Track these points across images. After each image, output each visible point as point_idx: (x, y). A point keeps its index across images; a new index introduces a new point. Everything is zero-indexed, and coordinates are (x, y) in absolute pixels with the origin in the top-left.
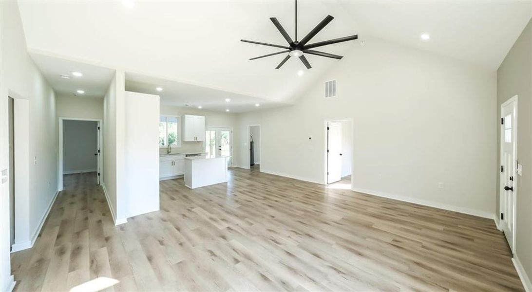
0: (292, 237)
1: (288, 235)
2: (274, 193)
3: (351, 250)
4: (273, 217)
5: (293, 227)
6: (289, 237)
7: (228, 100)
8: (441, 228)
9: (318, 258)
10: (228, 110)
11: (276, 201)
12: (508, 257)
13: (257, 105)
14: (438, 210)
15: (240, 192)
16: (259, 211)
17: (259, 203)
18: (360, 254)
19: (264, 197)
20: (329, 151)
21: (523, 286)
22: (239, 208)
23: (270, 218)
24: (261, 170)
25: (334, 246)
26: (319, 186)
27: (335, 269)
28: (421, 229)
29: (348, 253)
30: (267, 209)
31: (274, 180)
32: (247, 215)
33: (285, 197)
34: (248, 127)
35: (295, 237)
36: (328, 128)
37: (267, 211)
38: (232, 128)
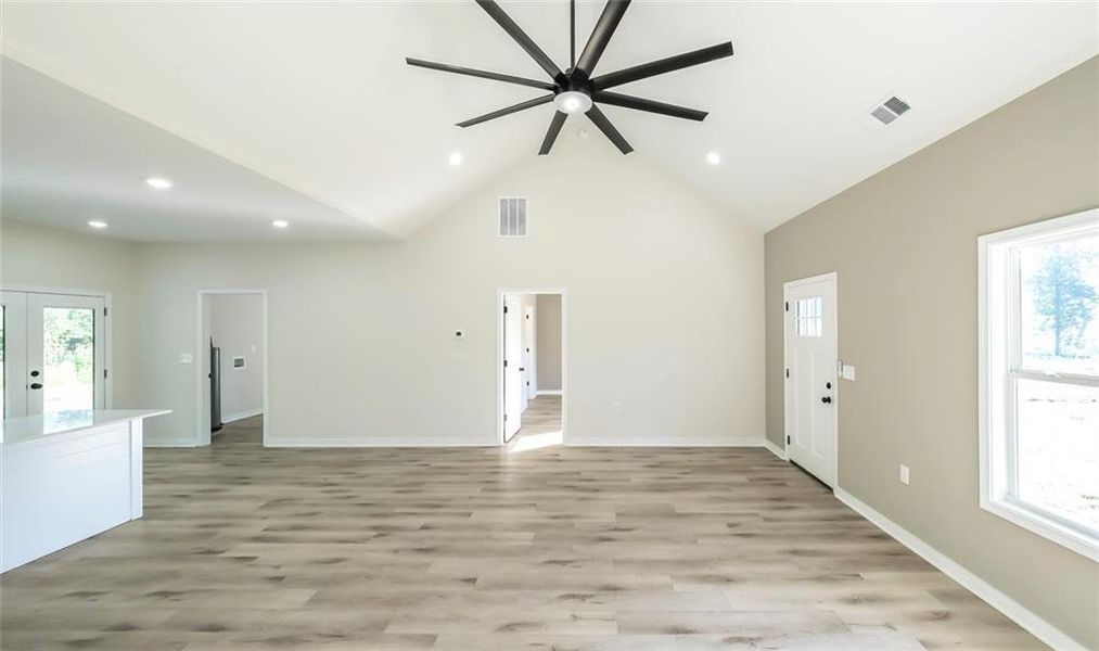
0: (584, 615)
1: (567, 615)
2: (394, 506)
3: (706, 579)
4: (472, 581)
5: (554, 586)
6: (575, 618)
7: (159, 183)
8: (742, 478)
9: (689, 635)
10: (98, 225)
11: (424, 528)
12: (827, 495)
13: (280, 224)
14: (710, 450)
15: (257, 539)
16: (412, 582)
17: (376, 553)
18: (728, 580)
19: (375, 528)
20: (508, 364)
21: (878, 528)
22: (314, 601)
23: (468, 589)
24: (268, 442)
25: (678, 587)
26: (488, 452)
27: (740, 640)
28: (729, 490)
29: (708, 588)
30: (428, 565)
31: (354, 464)
32: (381, 613)
33: (438, 506)
34: (200, 299)
35: (586, 610)
36: (506, 310)
37: (431, 571)
38: (109, 297)
